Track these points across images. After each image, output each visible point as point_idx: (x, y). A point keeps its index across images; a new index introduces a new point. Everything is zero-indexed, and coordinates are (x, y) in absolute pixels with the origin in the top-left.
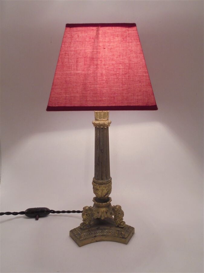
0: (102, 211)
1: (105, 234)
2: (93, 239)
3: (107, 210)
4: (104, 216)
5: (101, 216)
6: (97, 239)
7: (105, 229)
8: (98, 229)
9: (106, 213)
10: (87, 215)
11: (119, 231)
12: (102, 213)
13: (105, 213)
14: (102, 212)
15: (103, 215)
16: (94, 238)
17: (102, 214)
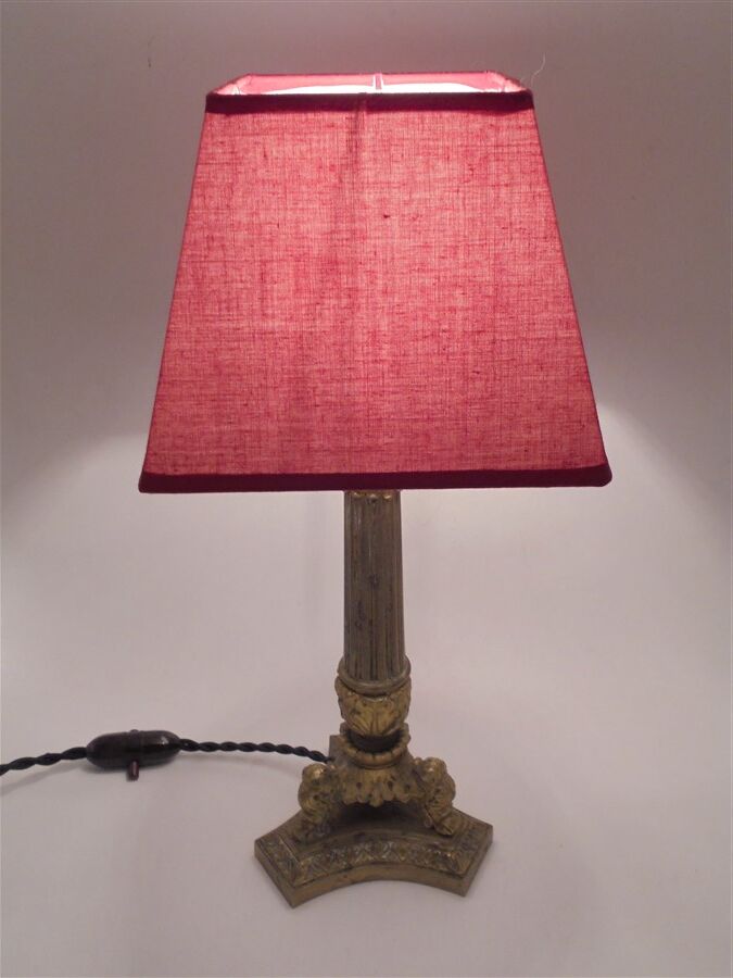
0: (375, 779)
1: (384, 857)
2: (341, 876)
3: (392, 777)
4: (381, 796)
5: (370, 795)
6: (353, 875)
7: (385, 839)
8: (358, 839)
9: (390, 785)
10: (316, 798)
11: (436, 847)
12: (374, 785)
13: (384, 787)
14: (372, 782)
15: (376, 794)
16: (344, 873)
17: (373, 789)
